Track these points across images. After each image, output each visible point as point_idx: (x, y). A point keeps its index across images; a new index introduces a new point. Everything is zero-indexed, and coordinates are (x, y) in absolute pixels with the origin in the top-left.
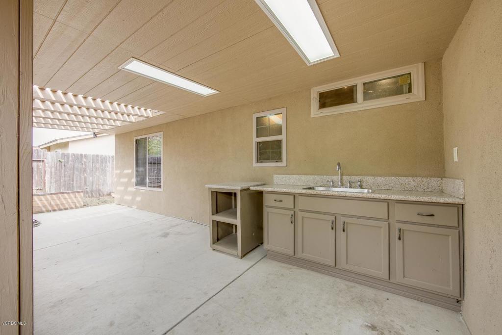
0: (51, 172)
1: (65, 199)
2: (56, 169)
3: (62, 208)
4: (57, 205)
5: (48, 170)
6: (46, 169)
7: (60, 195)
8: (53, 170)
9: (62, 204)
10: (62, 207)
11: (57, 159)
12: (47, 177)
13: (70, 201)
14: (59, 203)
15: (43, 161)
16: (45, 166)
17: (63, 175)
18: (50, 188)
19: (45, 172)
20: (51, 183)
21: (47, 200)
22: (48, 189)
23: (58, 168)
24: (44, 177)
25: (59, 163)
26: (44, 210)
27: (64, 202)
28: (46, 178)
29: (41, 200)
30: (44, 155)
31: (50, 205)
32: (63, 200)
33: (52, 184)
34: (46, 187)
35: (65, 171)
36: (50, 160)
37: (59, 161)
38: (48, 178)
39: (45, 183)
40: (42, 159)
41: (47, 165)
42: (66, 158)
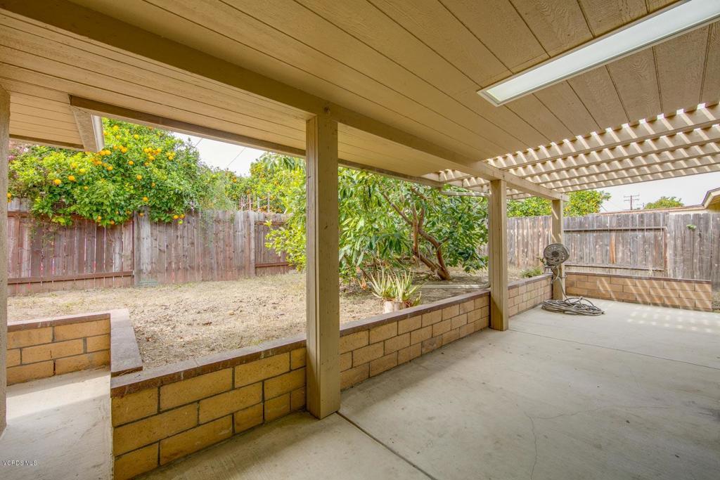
0: (675, 246)
1: (673, 290)
2: (683, 242)
3: (669, 304)
4: (660, 298)
5: (671, 243)
6: (667, 241)
7: (665, 283)
8: (679, 242)
9: (669, 298)
10: (667, 302)
11: (685, 225)
12: (669, 253)
13: (682, 295)
14: (662, 294)
15: (663, 229)
16: (665, 236)
17: (697, 251)
18: (674, 271)
19: (666, 245)
20: (675, 262)
21: (644, 287)
22: (671, 271)
23: (687, 240)
24: (665, 254)
25: (688, 232)
26: (639, 299)
27: (672, 295)
28: (668, 255)
29: (635, 286)
30: (664, 220)
31: (649, 295)
32: (669, 291)
33: (678, 265)
34: (668, 269)
35: (701, 244)
36: (673, 228)
37: (689, 228)
38: (670, 255)
39: (666, 262)
40: (661, 227)
41: (668, 235)
42: (702, 222)
